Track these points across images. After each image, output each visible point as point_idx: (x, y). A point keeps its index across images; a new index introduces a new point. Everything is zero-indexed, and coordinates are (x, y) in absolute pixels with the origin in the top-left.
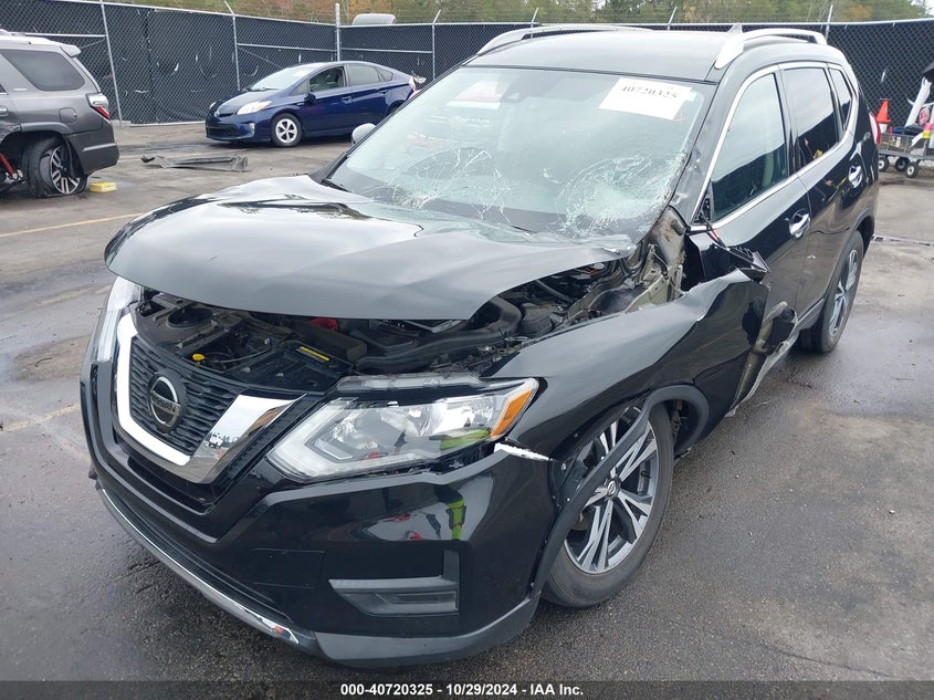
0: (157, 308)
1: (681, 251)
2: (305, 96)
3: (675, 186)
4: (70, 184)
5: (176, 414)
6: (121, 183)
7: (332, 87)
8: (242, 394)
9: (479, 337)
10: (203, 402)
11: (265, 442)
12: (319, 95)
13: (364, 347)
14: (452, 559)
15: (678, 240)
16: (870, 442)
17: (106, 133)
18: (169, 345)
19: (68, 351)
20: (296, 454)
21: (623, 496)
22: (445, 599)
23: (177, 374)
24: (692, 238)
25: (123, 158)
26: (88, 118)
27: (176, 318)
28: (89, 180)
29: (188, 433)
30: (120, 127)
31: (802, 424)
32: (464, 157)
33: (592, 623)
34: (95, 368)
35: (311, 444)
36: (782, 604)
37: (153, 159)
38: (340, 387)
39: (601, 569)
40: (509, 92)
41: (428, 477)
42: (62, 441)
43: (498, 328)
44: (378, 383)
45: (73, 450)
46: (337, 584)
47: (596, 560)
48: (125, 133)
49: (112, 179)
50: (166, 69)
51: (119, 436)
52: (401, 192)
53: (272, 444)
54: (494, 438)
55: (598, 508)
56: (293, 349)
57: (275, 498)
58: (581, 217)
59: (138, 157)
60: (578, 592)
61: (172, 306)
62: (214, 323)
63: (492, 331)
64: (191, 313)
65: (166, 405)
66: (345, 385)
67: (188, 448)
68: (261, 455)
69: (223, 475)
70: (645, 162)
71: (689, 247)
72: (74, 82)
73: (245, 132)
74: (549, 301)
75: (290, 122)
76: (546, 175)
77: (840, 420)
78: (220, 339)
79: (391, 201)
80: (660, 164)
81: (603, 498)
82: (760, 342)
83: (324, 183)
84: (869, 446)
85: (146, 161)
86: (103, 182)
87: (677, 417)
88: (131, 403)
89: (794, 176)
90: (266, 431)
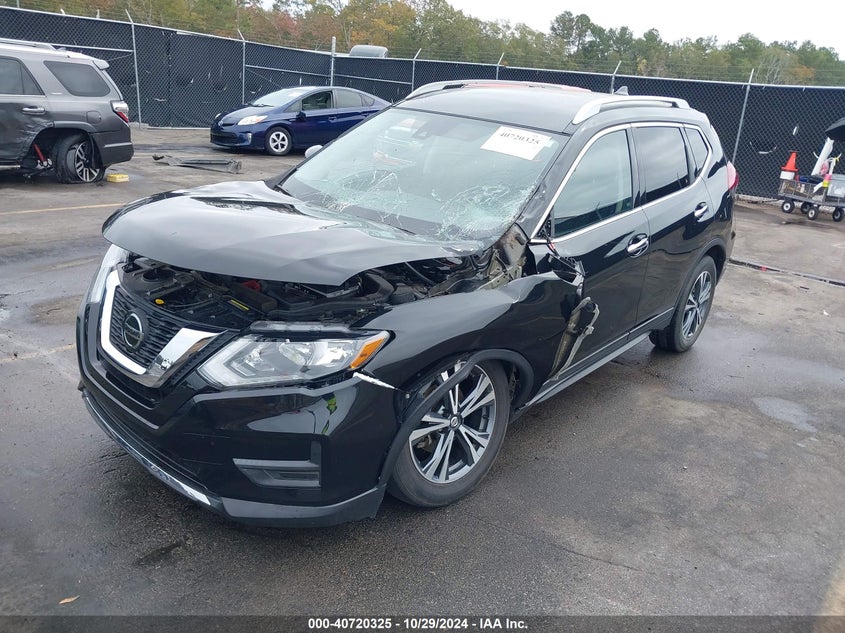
0: (137, 267)
1: (522, 256)
2: (297, 113)
3: (523, 209)
4: (91, 174)
5: (141, 339)
6: (133, 176)
7: (322, 107)
8: (186, 327)
9: (359, 303)
10: (159, 332)
11: (198, 361)
12: (309, 113)
13: (275, 303)
14: (316, 448)
15: (521, 249)
16: (690, 419)
17: (126, 134)
18: (139, 293)
19: (74, 305)
20: (216, 370)
21: (463, 429)
22: (312, 478)
23: (143, 312)
24: (531, 248)
25: (137, 155)
26: (111, 121)
27: (149, 275)
28: (107, 171)
29: (147, 352)
30: (139, 129)
31: (641, 403)
32: (378, 176)
33: (432, 519)
34: (88, 309)
35: (228, 364)
36: (576, 520)
37: (162, 157)
38: (252, 328)
39: (442, 480)
40: (420, 130)
41: (303, 391)
42: (62, 369)
43: (373, 299)
44: (279, 327)
45: (69, 375)
46: (238, 462)
47: (437, 473)
48: (141, 134)
49: (126, 171)
50: (183, 82)
51: (101, 355)
52: (330, 199)
53: (202, 362)
54: (353, 368)
55: (443, 436)
56: (226, 302)
57: (199, 398)
58: (452, 226)
59: (149, 155)
60: (420, 493)
61: (148, 267)
62: (175, 280)
63: (369, 299)
64: (160, 272)
65: (134, 333)
66: (256, 326)
67: (146, 363)
68: (194, 369)
69: (168, 382)
70: (506, 190)
71: (528, 255)
72: (101, 90)
73: (242, 140)
74: (419, 284)
75: (282, 135)
76: (433, 194)
77: (673, 402)
78: (178, 291)
79: (321, 205)
80: (515, 191)
81: (447, 428)
82: (572, 325)
83: (277, 188)
84: (687, 421)
85: (156, 158)
86: (118, 174)
87: (513, 377)
88: (112, 323)
89: (639, 209)
90: (198, 354)
